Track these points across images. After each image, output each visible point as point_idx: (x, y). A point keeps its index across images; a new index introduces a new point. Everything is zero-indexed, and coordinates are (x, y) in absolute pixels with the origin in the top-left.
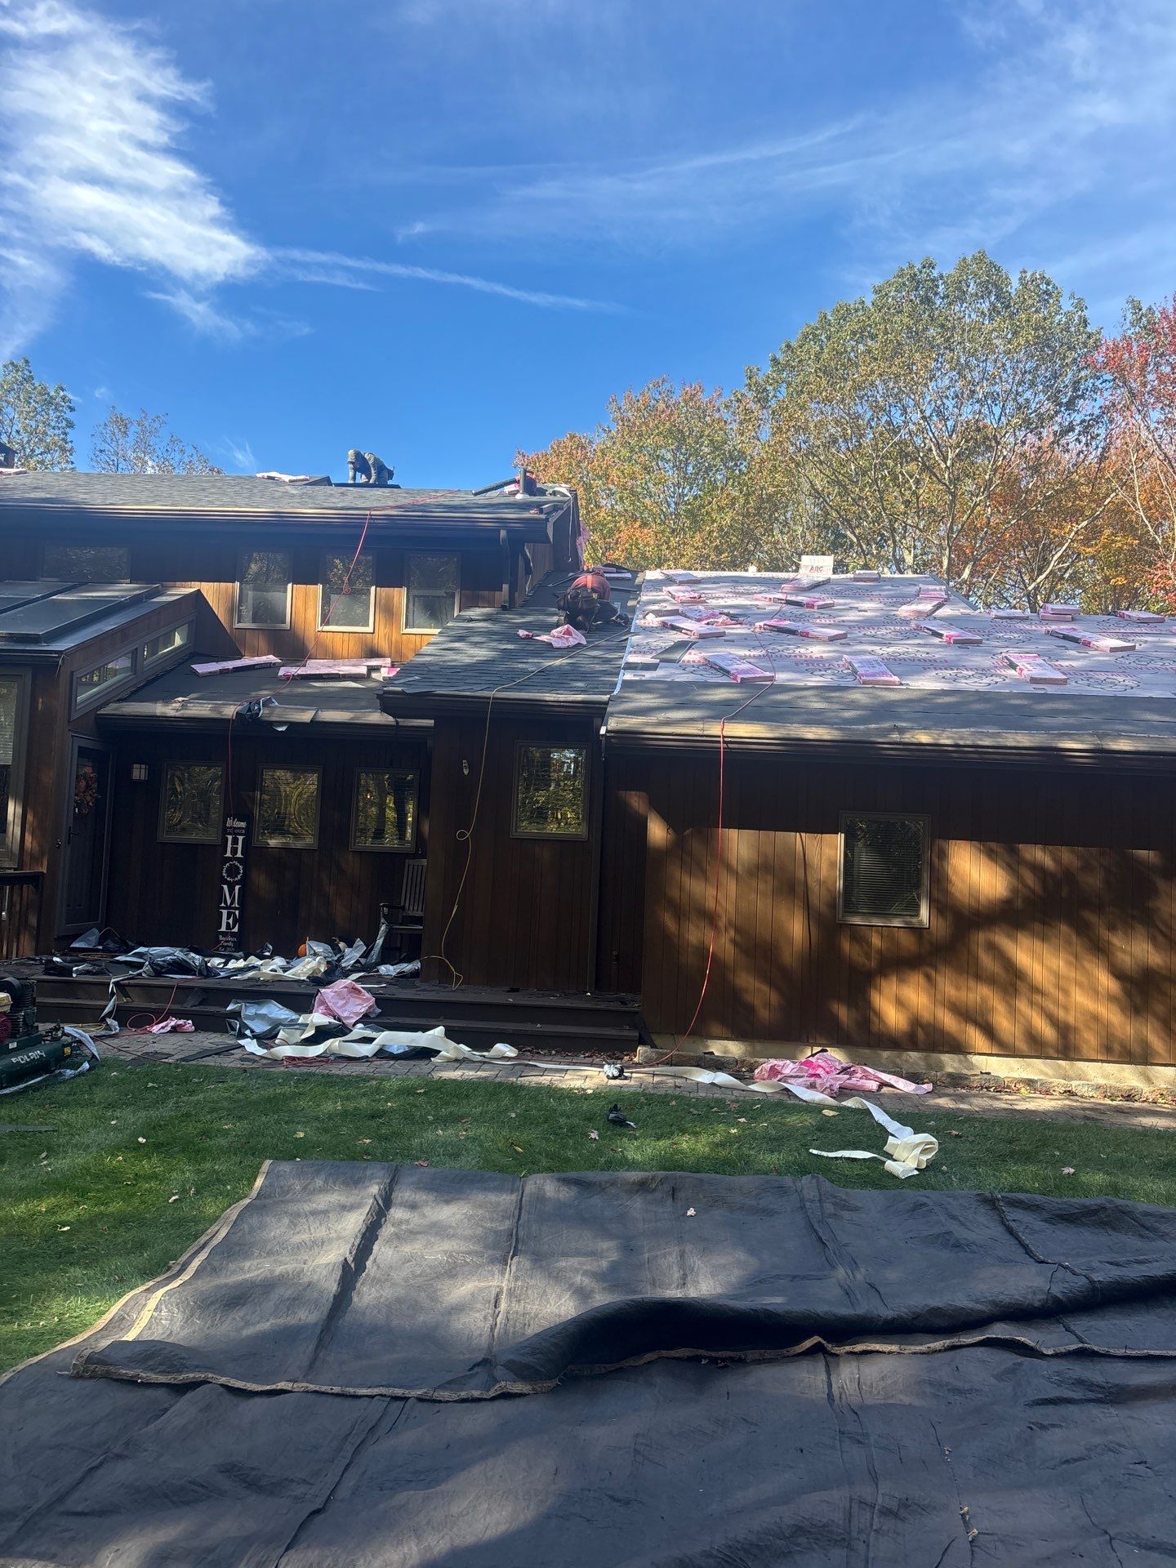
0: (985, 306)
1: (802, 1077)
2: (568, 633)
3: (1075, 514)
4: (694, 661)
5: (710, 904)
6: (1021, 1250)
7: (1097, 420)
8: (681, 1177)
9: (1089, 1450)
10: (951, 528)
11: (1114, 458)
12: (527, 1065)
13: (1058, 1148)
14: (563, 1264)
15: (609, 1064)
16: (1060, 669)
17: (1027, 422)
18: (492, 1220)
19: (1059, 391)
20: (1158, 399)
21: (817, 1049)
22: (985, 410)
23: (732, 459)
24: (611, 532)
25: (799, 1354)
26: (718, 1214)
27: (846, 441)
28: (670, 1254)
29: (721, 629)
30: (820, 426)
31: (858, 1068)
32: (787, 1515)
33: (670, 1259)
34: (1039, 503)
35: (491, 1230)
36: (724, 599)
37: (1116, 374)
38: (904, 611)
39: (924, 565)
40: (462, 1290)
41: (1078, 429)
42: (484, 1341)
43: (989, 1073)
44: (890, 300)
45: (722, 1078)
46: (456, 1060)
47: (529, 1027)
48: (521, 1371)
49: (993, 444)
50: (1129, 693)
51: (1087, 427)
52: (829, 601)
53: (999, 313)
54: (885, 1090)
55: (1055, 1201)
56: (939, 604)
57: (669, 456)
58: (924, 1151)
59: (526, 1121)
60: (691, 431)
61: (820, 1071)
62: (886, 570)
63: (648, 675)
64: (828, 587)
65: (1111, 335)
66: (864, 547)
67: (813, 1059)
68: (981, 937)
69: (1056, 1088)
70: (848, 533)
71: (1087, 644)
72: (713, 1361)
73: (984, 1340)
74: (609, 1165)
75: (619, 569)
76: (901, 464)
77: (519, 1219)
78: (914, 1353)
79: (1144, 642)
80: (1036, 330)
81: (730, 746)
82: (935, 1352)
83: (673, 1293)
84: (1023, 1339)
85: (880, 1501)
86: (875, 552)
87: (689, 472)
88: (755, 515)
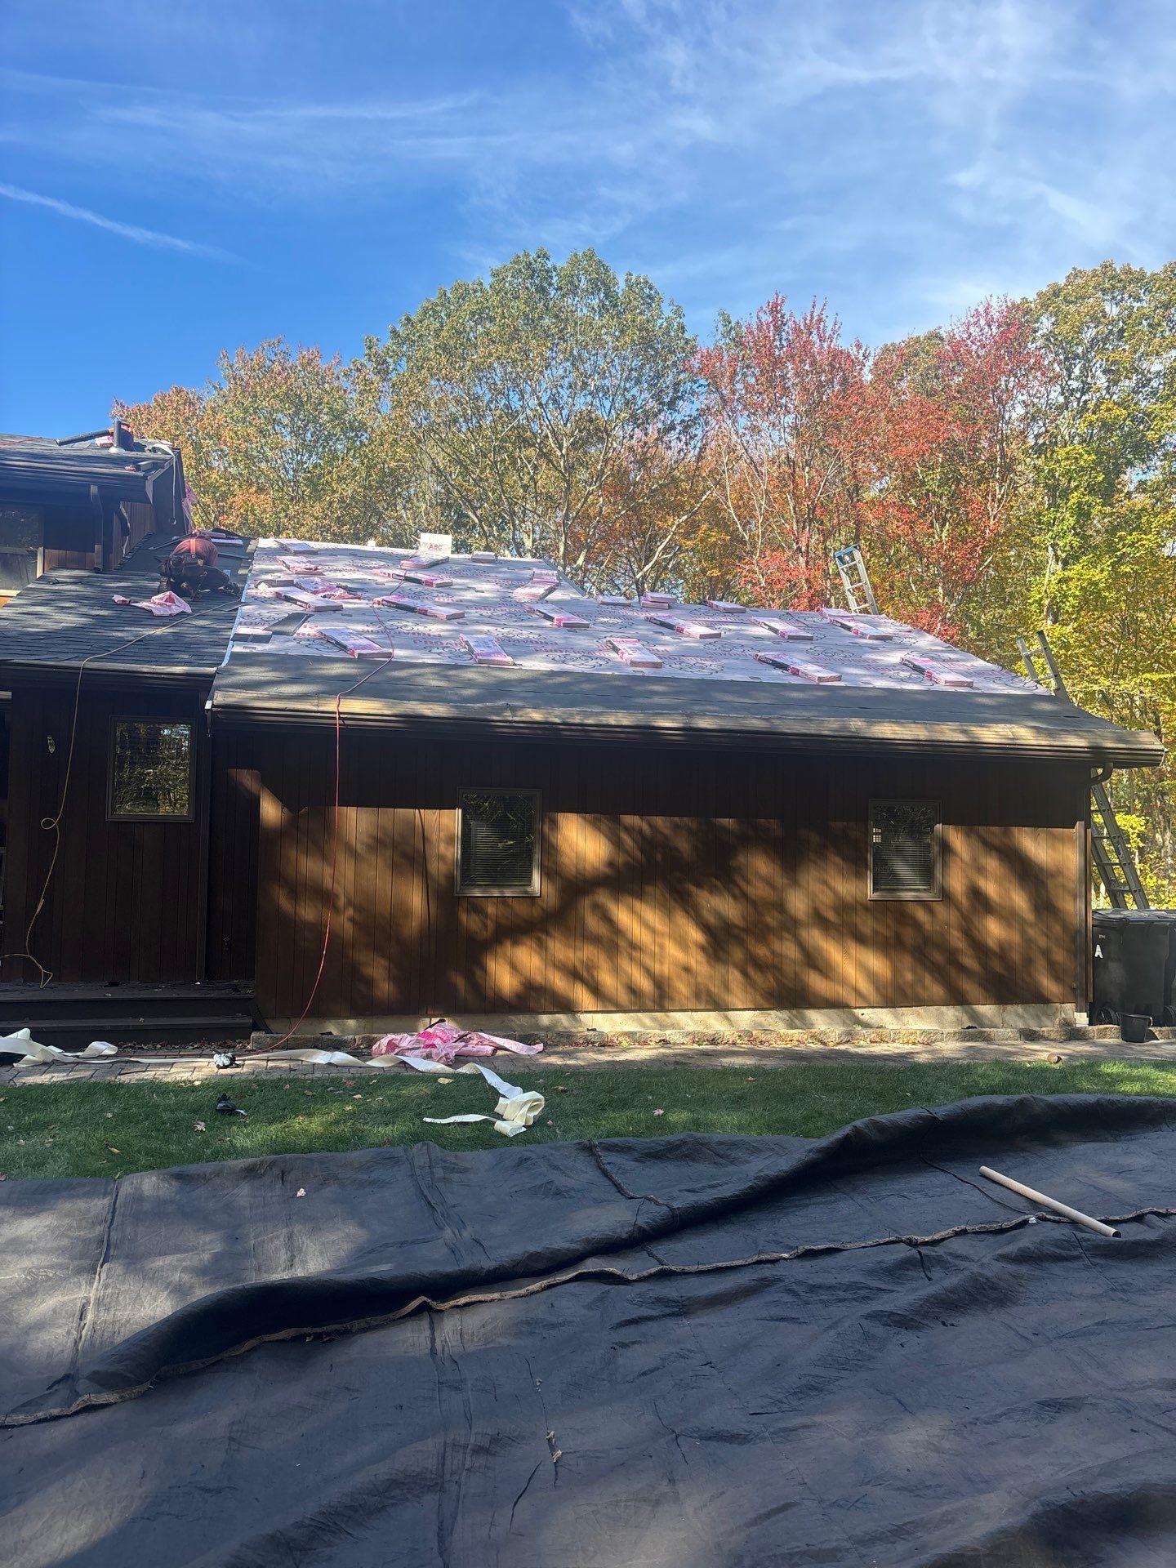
0: (595, 303)
1: (418, 1048)
2: (169, 599)
3: (676, 509)
4: (309, 635)
5: (328, 882)
6: (615, 1189)
7: (694, 420)
8: (291, 1159)
9: (663, 1359)
10: (567, 515)
11: (709, 458)
12: (127, 1062)
13: (651, 1093)
14: (159, 1262)
15: (219, 1053)
16: (656, 653)
17: (634, 417)
18: (79, 1228)
19: (661, 391)
20: (745, 407)
21: (434, 1020)
22: (597, 402)
23: (352, 430)
24: (224, 497)
25: (404, 1317)
26: (330, 1191)
27: (466, 421)
28: (277, 1237)
29: (339, 602)
30: (441, 403)
31: (474, 1035)
32: (382, 1471)
33: (278, 1243)
34: (645, 496)
35: (78, 1238)
36: (345, 572)
37: (710, 380)
38: (521, 594)
39: (543, 549)
40: (43, 1306)
41: (679, 428)
42: (67, 1355)
43: (594, 1030)
44: (507, 284)
45: (340, 1057)
46: (44, 1064)
47: (130, 1022)
48: (104, 1380)
49: (605, 436)
50: (715, 677)
51: (686, 427)
52: (447, 580)
53: (608, 310)
54: (500, 1053)
55: (644, 1142)
56: (551, 588)
57: (286, 421)
58: (531, 1109)
59: (124, 1119)
60: (309, 397)
61: (437, 1041)
62: (507, 552)
63: (259, 648)
64: (447, 566)
65: (706, 343)
66: (486, 528)
67: (430, 1030)
68: (587, 902)
69: (653, 1039)
70: (470, 514)
71: (681, 631)
72: (318, 1337)
73: (577, 1275)
74: (216, 1155)
75: (230, 535)
76: (520, 448)
77: (111, 1223)
78: (514, 1297)
79: (728, 629)
80: (640, 330)
81: (346, 722)
82: (533, 1293)
83: (279, 1275)
84: (611, 1269)
85: (472, 1440)
86: (496, 534)
87: (307, 439)
88: (377, 488)
